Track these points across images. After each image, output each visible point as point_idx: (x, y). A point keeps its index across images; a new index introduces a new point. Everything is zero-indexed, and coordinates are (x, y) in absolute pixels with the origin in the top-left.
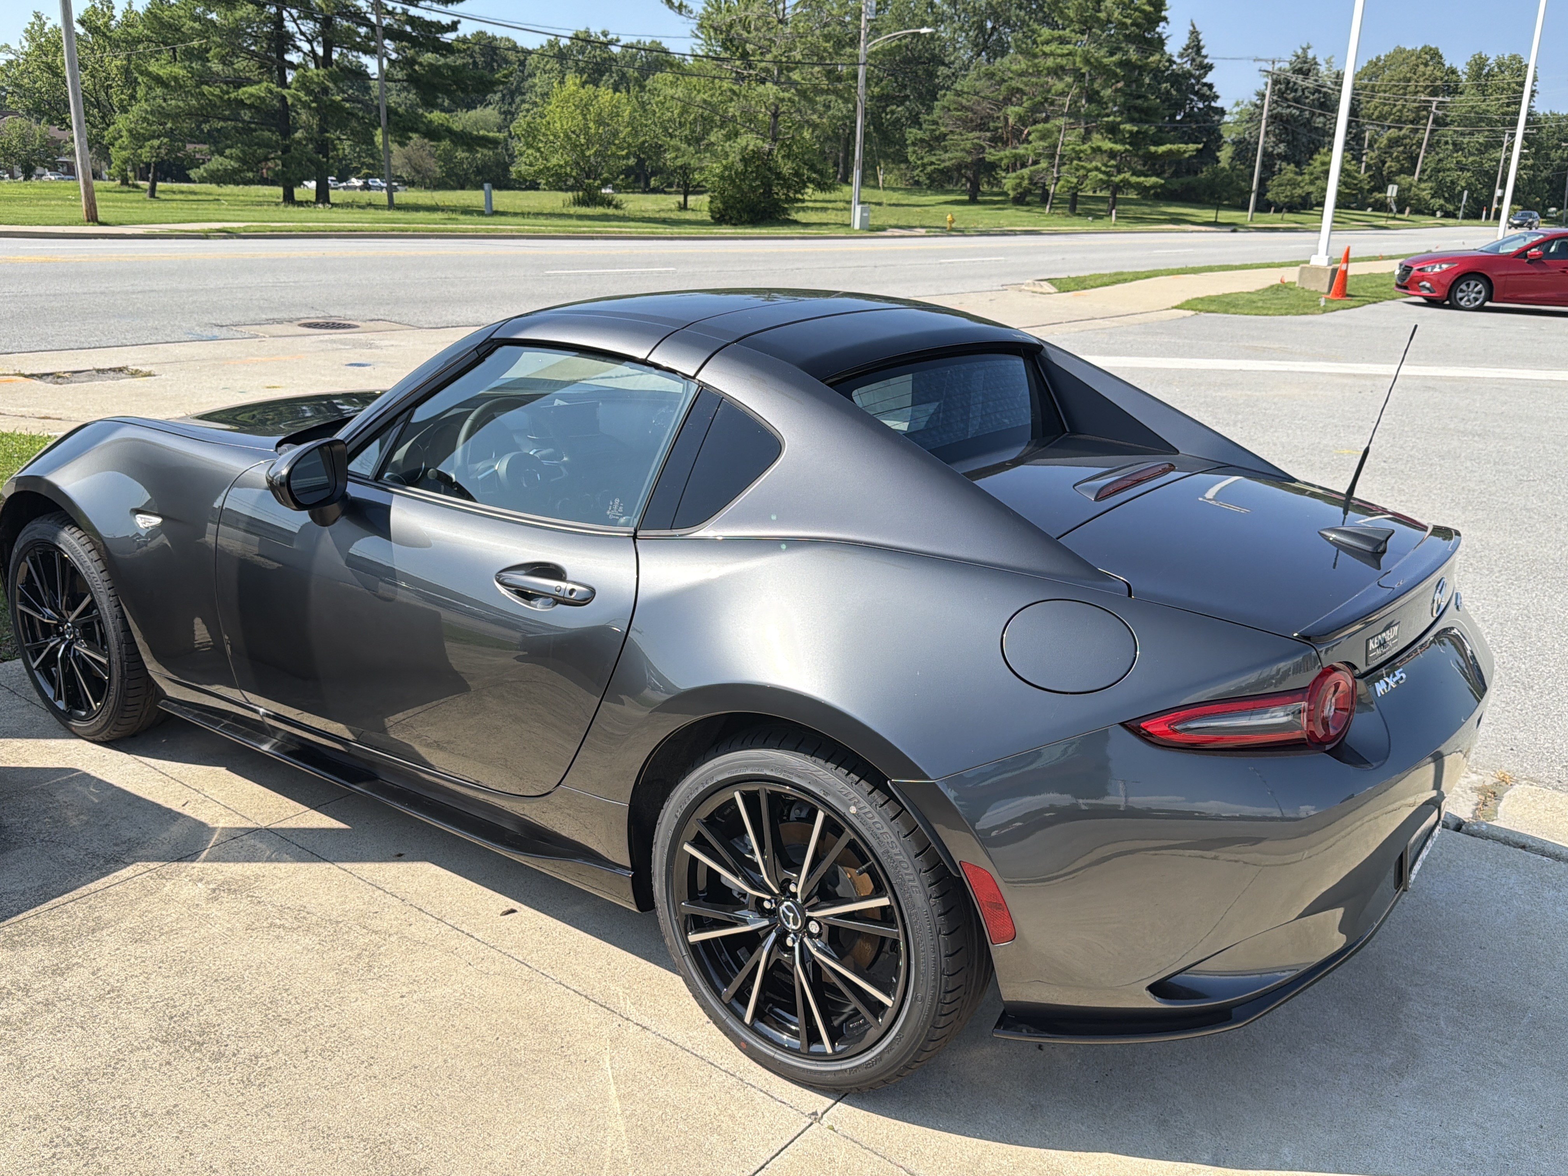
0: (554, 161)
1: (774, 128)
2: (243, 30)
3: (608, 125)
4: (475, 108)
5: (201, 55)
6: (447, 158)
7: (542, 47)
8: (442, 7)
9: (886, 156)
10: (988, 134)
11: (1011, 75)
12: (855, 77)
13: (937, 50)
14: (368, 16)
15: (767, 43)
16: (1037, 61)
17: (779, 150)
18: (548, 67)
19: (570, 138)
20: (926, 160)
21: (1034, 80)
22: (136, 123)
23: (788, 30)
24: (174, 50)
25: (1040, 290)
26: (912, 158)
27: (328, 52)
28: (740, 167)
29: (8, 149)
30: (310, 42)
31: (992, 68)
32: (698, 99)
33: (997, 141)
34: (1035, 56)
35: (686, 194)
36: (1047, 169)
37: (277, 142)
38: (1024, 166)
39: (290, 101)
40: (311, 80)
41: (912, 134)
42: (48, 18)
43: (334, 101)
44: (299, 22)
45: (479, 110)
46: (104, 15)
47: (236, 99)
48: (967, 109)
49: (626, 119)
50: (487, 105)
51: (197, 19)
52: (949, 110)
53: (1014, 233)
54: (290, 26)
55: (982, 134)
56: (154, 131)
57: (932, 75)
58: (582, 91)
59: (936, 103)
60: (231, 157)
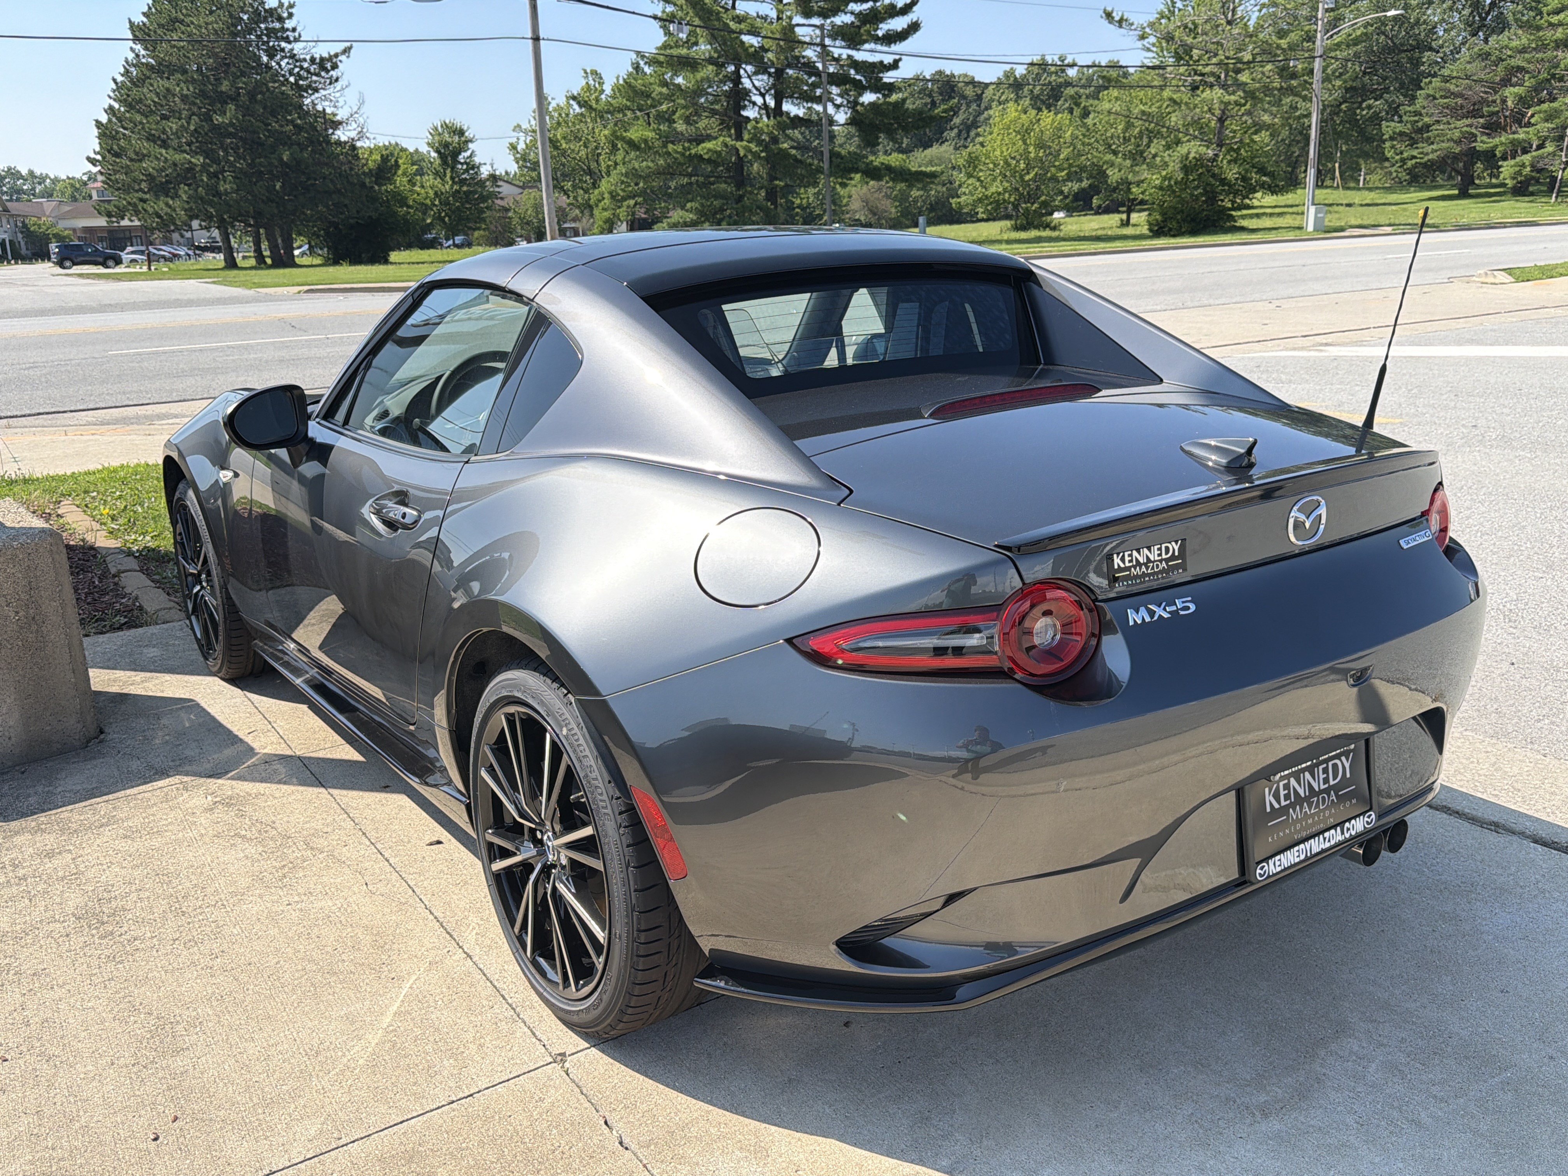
0: (993, 189)
1: (1220, 132)
2: (705, 90)
3: (1050, 147)
4: (932, 146)
5: (667, 118)
6: (903, 198)
7: (999, 78)
8: (885, 48)
9: (1366, 155)
10: (1481, 120)
11: (1509, 53)
12: (1311, 72)
13: (1423, 34)
14: (817, 64)
15: (1213, 47)
16: (1541, 34)
17: (1225, 156)
18: (1003, 98)
19: (1009, 165)
20: (1405, 155)
21: (1540, 55)
22: (616, 185)
23: (1236, 31)
24: (648, 114)
25: (1492, 280)
26: (1389, 154)
27: (779, 104)
28: (1180, 176)
29: (524, 218)
30: (763, 95)
31: (1487, 48)
32: (1136, 111)
33: (1493, 127)
34: (1539, 28)
35: (1129, 212)
36: (1554, 154)
37: (731, 193)
38: (1525, 151)
39: (742, 153)
40: (762, 132)
41: (1389, 128)
42: (553, 99)
43: (781, 149)
44: (753, 78)
45: (934, 147)
46: (596, 89)
47: (696, 154)
48: (1456, 95)
49: (1069, 140)
50: (943, 142)
51: (664, 84)
52: (1435, 98)
53: (1503, 225)
54: (746, 83)
55: (1475, 121)
56: (631, 192)
57: (1417, 63)
58: (1023, 116)
59: (1419, 92)
60: (690, 211)
